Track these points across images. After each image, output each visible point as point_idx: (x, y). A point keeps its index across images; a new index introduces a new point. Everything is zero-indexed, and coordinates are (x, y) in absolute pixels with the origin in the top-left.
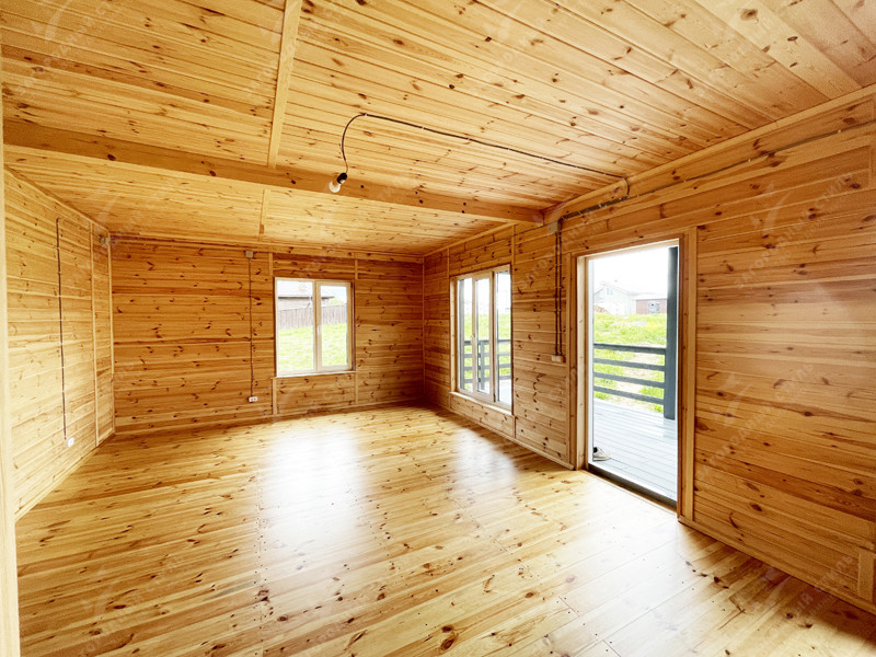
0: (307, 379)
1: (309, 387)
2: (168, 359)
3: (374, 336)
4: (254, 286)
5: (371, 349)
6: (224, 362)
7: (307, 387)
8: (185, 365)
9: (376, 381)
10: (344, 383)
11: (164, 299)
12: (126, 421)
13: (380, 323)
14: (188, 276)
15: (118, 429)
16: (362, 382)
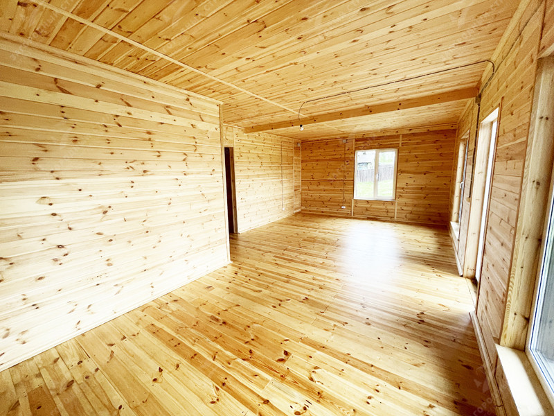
0: (368, 202)
1: (369, 206)
2: (315, 187)
3: (411, 181)
4: (347, 156)
5: (407, 189)
6: (333, 190)
7: (368, 206)
8: (321, 190)
9: (410, 209)
10: (389, 207)
11: (314, 164)
12: (303, 208)
13: (415, 173)
14: (322, 154)
15: (302, 210)
16: (399, 208)
